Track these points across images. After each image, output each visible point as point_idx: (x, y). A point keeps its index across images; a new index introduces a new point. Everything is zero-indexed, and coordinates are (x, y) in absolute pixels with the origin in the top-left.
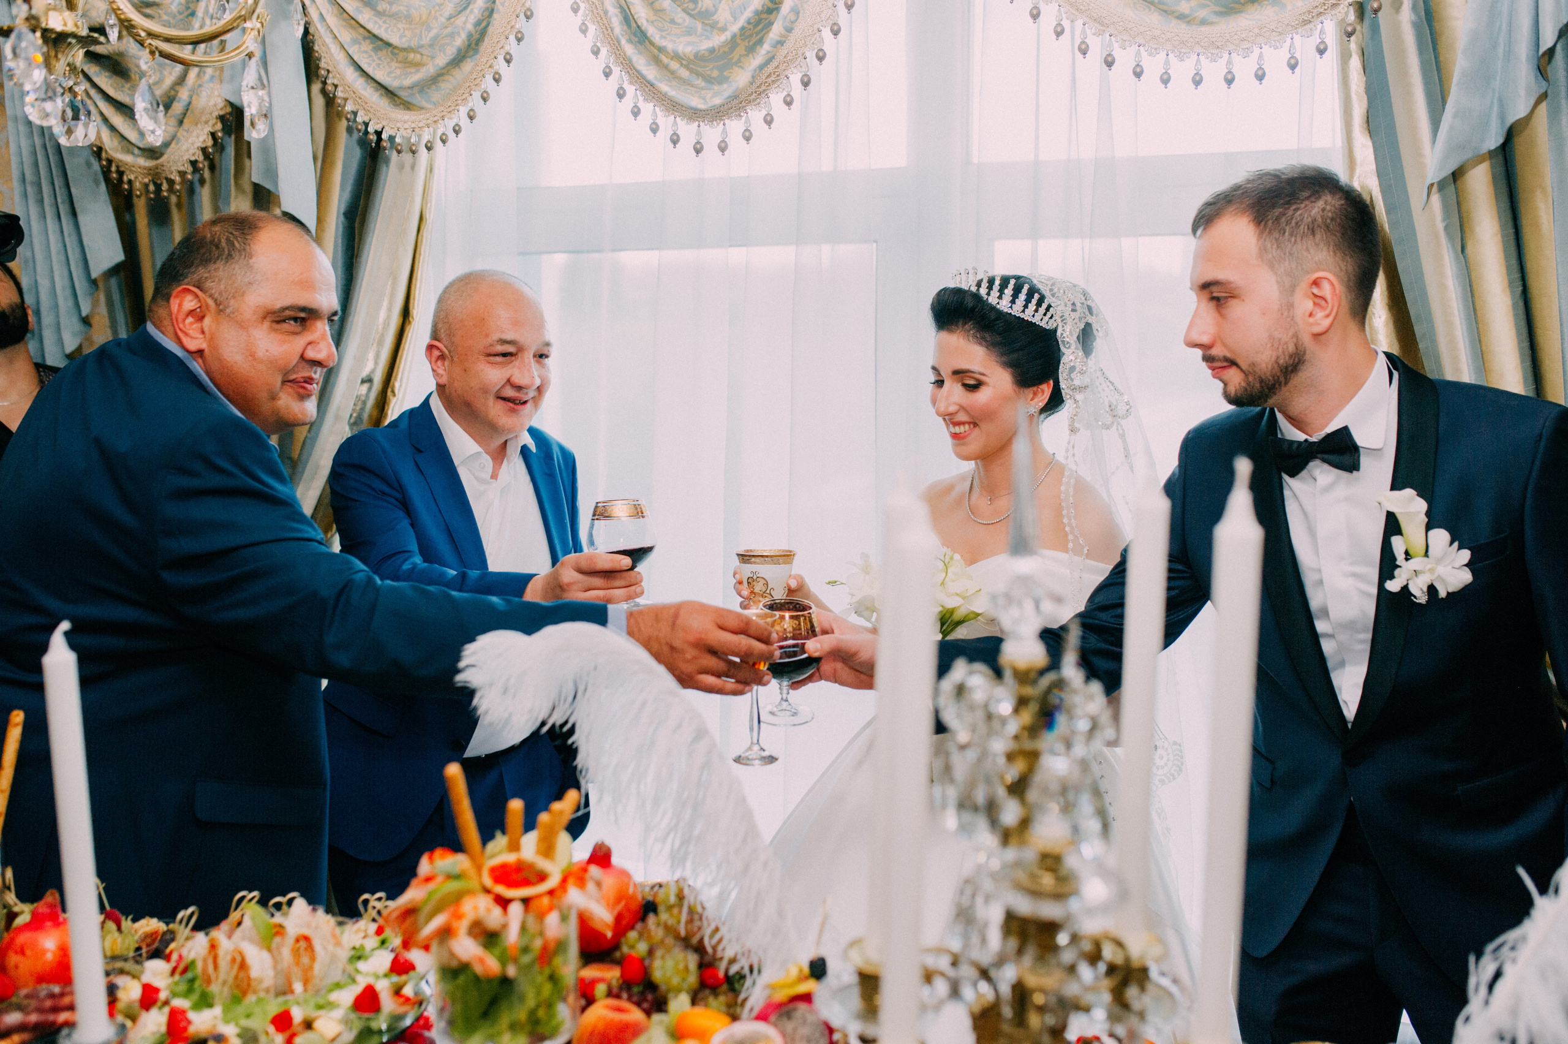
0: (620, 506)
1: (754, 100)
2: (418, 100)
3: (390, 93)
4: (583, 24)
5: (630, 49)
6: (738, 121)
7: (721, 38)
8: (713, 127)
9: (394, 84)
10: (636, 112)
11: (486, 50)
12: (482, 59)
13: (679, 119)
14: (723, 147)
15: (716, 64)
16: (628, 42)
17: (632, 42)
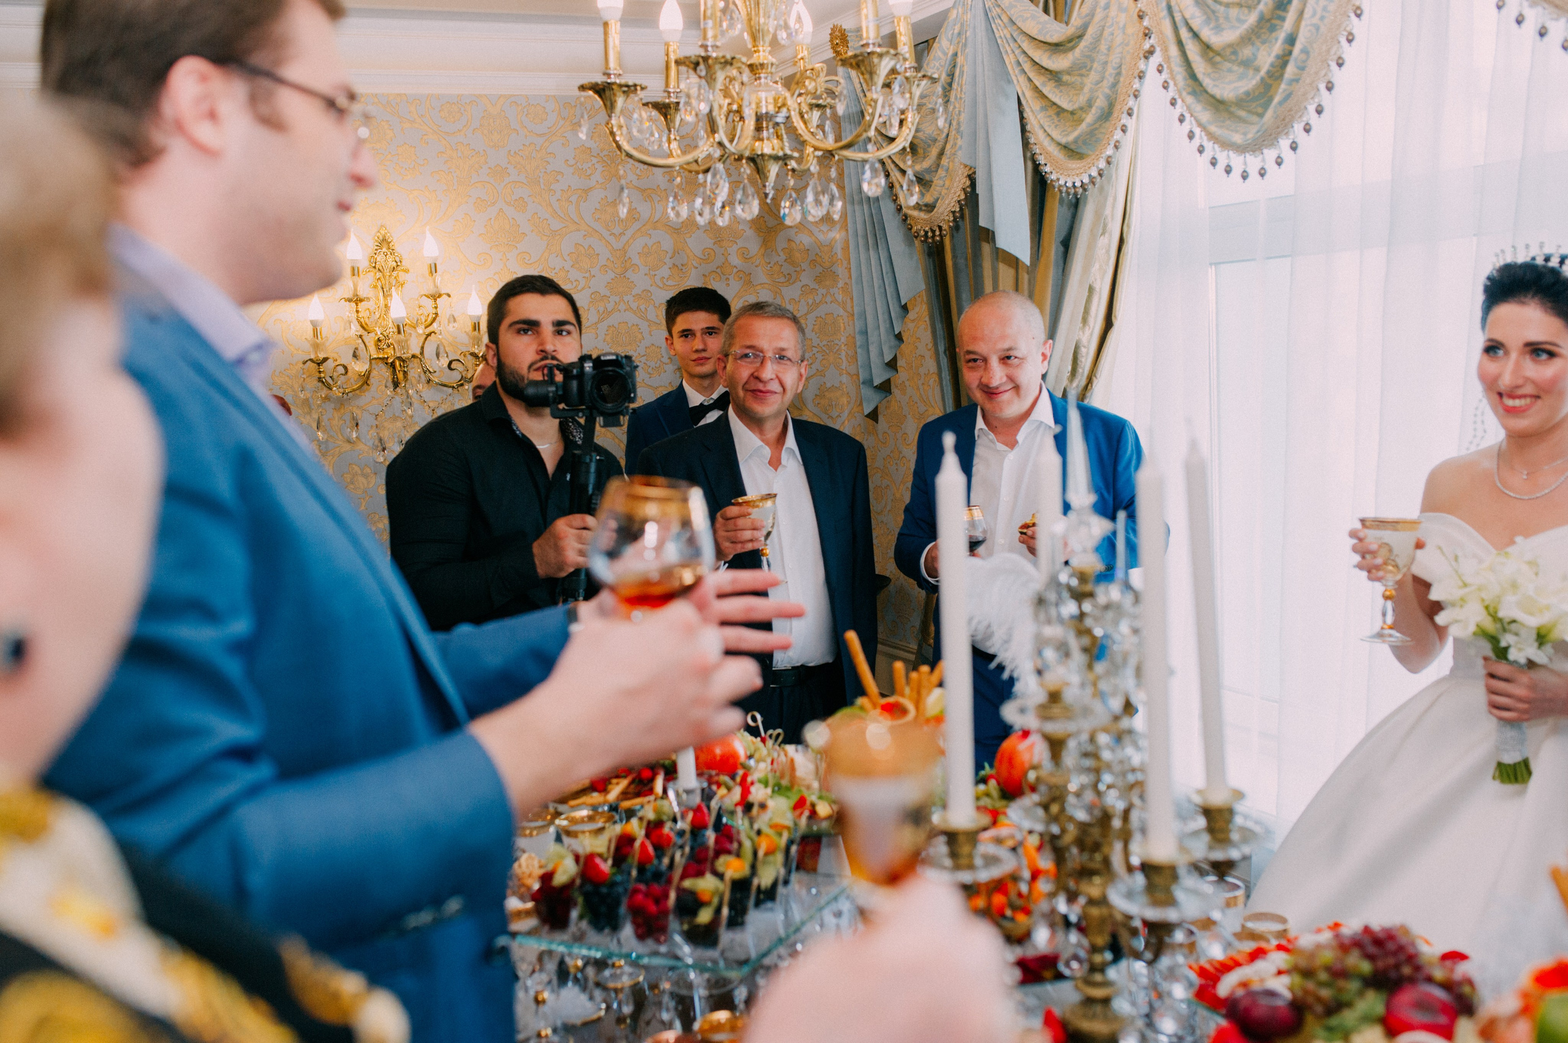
0: (977, 513)
1: (1282, 131)
2: (1084, 150)
3: (1065, 147)
4: (1166, 82)
5: (1190, 99)
6: (1272, 150)
7: (1254, 82)
8: (1256, 157)
9: (1064, 141)
10: (1201, 150)
11: (1117, 107)
12: (1115, 115)
13: (1231, 153)
14: (1262, 173)
15: (1258, 103)
16: (1189, 93)
17: (1193, 93)
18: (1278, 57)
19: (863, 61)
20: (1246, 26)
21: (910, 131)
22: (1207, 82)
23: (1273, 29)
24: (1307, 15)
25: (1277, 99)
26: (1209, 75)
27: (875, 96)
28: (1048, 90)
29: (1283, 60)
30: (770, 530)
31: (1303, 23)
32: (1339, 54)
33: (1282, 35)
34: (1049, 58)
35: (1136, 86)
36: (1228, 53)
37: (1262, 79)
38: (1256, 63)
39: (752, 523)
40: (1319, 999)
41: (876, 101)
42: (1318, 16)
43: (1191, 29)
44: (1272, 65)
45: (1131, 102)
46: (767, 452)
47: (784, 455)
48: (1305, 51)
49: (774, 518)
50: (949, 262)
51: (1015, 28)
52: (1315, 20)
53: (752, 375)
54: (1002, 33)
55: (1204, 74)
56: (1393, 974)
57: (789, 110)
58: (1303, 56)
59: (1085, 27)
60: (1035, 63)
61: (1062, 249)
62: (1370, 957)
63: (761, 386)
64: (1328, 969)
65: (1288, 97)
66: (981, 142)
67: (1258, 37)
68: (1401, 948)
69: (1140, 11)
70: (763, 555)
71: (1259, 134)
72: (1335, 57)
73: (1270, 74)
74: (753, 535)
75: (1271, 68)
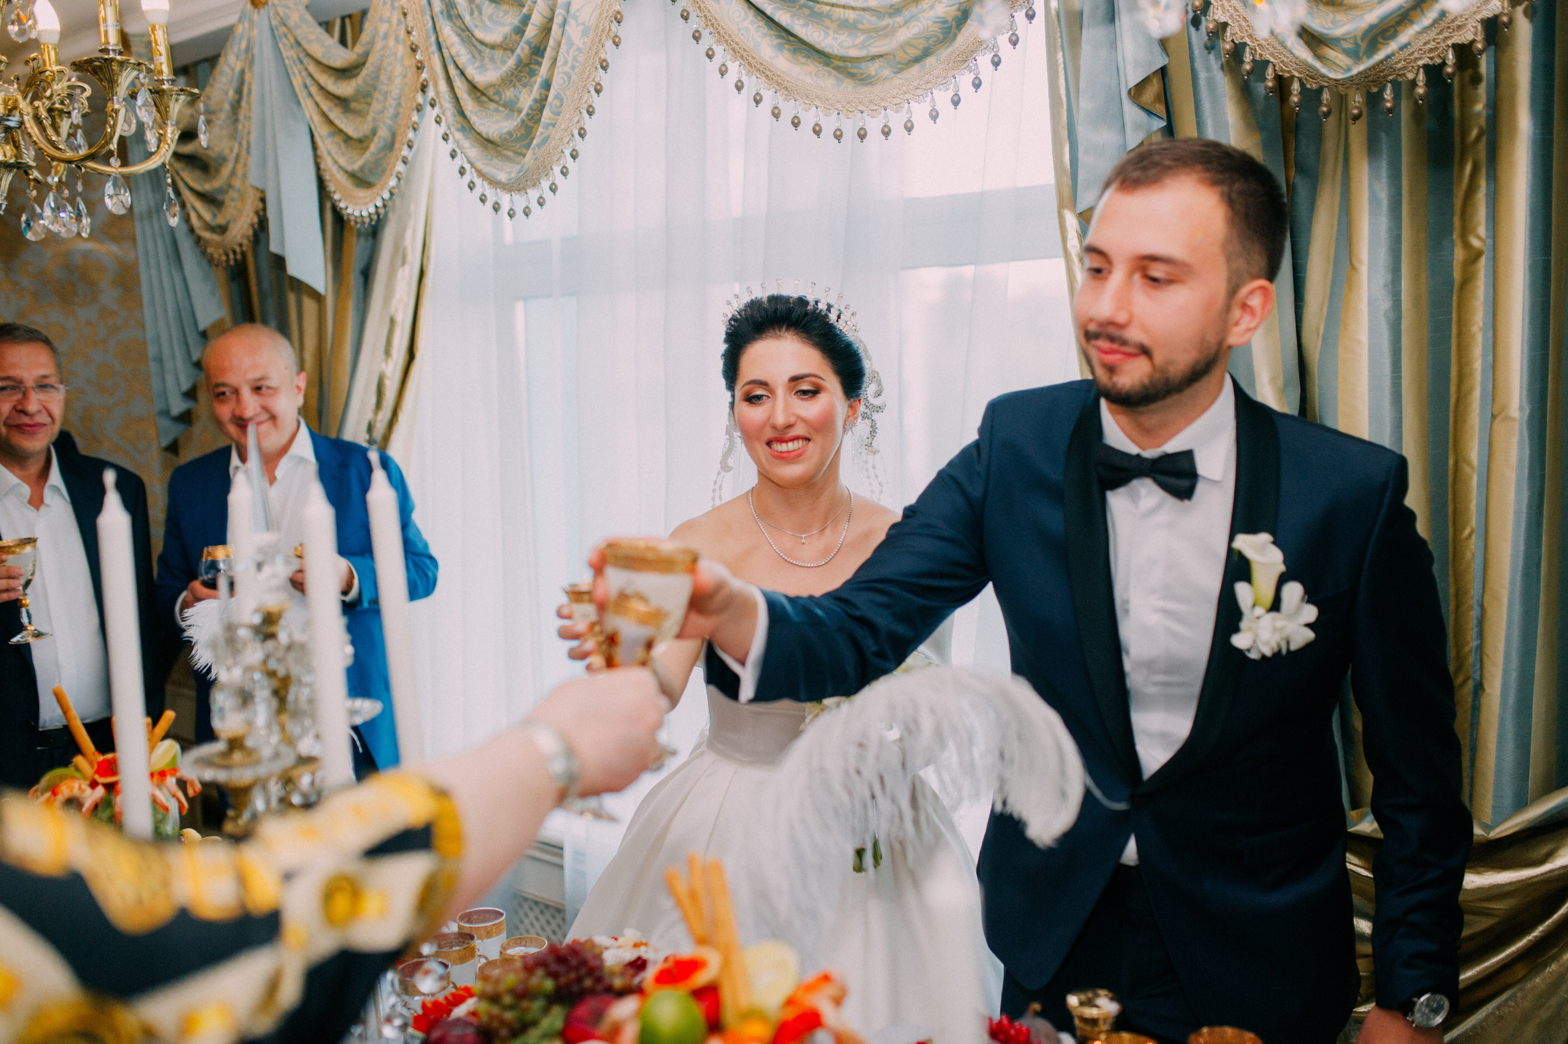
1: (542, 172)
2: (372, 180)
3: (352, 175)
4: (438, 116)
5: (459, 135)
6: (536, 190)
7: (515, 123)
8: (521, 196)
9: (350, 168)
10: (471, 186)
11: (399, 138)
12: (397, 146)
13: (498, 190)
14: (527, 212)
15: (522, 143)
16: (457, 130)
17: (462, 129)
18: (536, 101)
19: (100, 68)
20: (505, 68)
21: (169, 147)
22: (474, 119)
23: (533, 74)
24: (559, 63)
25: (535, 142)
26: (476, 113)
27: (116, 106)
28: (335, 115)
29: (541, 104)
30: (30, 578)
31: (556, 71)
32: (589, 103)
33: (539, 80)
34: (335, 83)
35: (415, 118)
36: (491, 93)
37: (523, 121)
38: (519, 105)
39: (7, 571)
40: (503, 1022)
41: (117, 112)
42: (569, 65)
43: (457, 67)
44: (531, 108)
45: (411, 135)
46: (26, 490)
47: (47, 493)
48: (558, 97)
49: (34, 565)
50: (254, 288)
51: (301, 49)
52: (567, 69)
53: (14, 408)
54: (289, 53)
55: (471, 112)
56: (575, 988)
57: (21, 115)
58: (557, 103)
59: (366, 55)
60: (322, 88)
61: (361, 279)
62: (554, 975)
63: (26, 420)
64: (513, 992)
65: (545, 140)
66: (270, 164)
67: (519, 80)
68: (584, 962)
69: (413, 44)
70: (22, 606)
71: (521, 174)
72: (586, 106)
73: (530, 117)
74: (8, 584)
75: (530, 112)
